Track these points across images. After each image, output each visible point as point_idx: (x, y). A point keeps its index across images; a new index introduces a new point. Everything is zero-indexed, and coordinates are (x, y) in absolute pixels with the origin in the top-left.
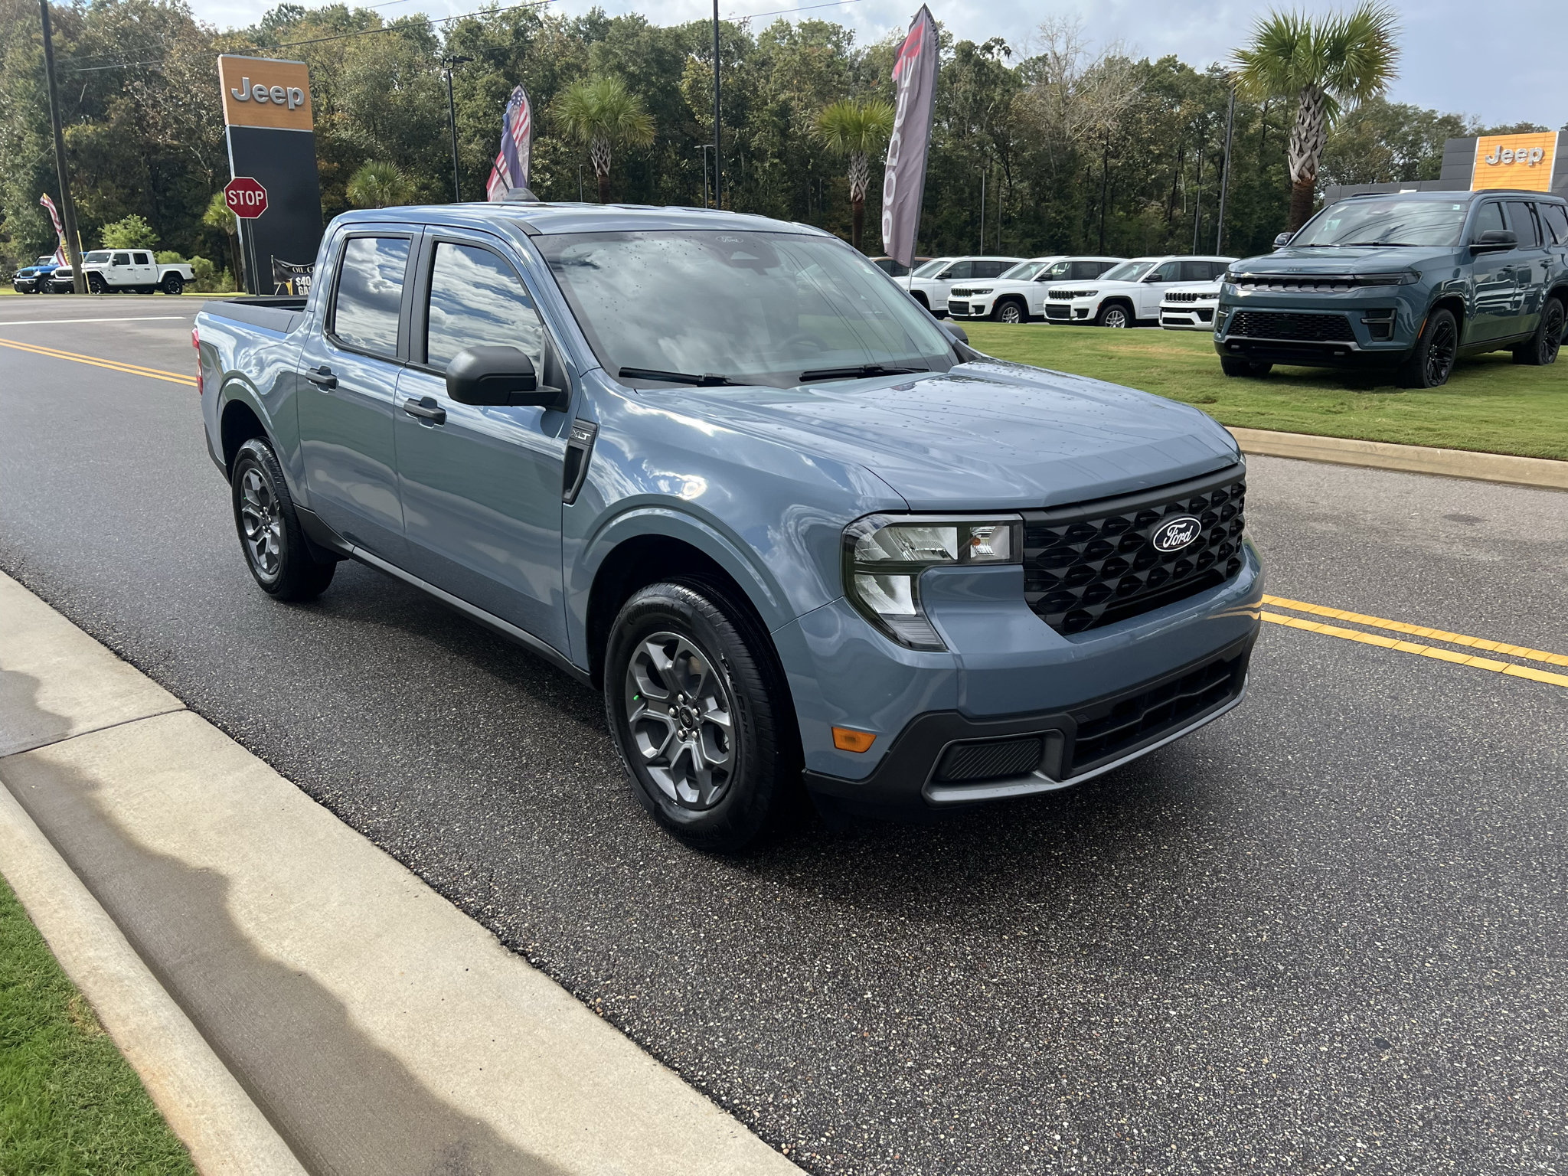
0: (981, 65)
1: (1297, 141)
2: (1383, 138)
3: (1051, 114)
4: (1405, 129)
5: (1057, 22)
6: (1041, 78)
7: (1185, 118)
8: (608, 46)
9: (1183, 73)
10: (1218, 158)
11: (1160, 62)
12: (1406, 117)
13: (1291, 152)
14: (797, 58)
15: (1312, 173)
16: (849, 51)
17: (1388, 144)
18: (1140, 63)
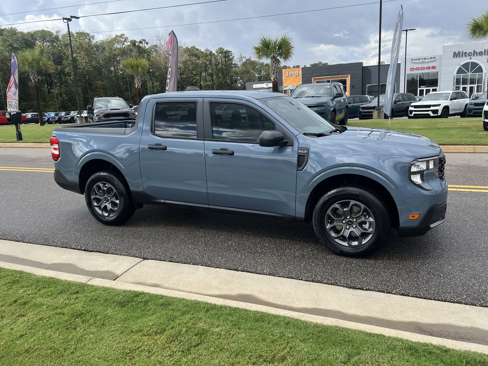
0: (139, 47)
1: (272, 70)
2: (252, 69)
3: (163, 62)
4: (257, 67)
5: (161, 36)
6: (156, 51)
7: (201, 64)
8: (5, 38)
9: (198, 51)
10: (212, 75)
11: (191, 48)
12: (257, 64)
13: (271, 73)
14: (78, 43)
15: (277, 79)
16: (94, 42)
17: (253, 71)
18: (186, 48)
